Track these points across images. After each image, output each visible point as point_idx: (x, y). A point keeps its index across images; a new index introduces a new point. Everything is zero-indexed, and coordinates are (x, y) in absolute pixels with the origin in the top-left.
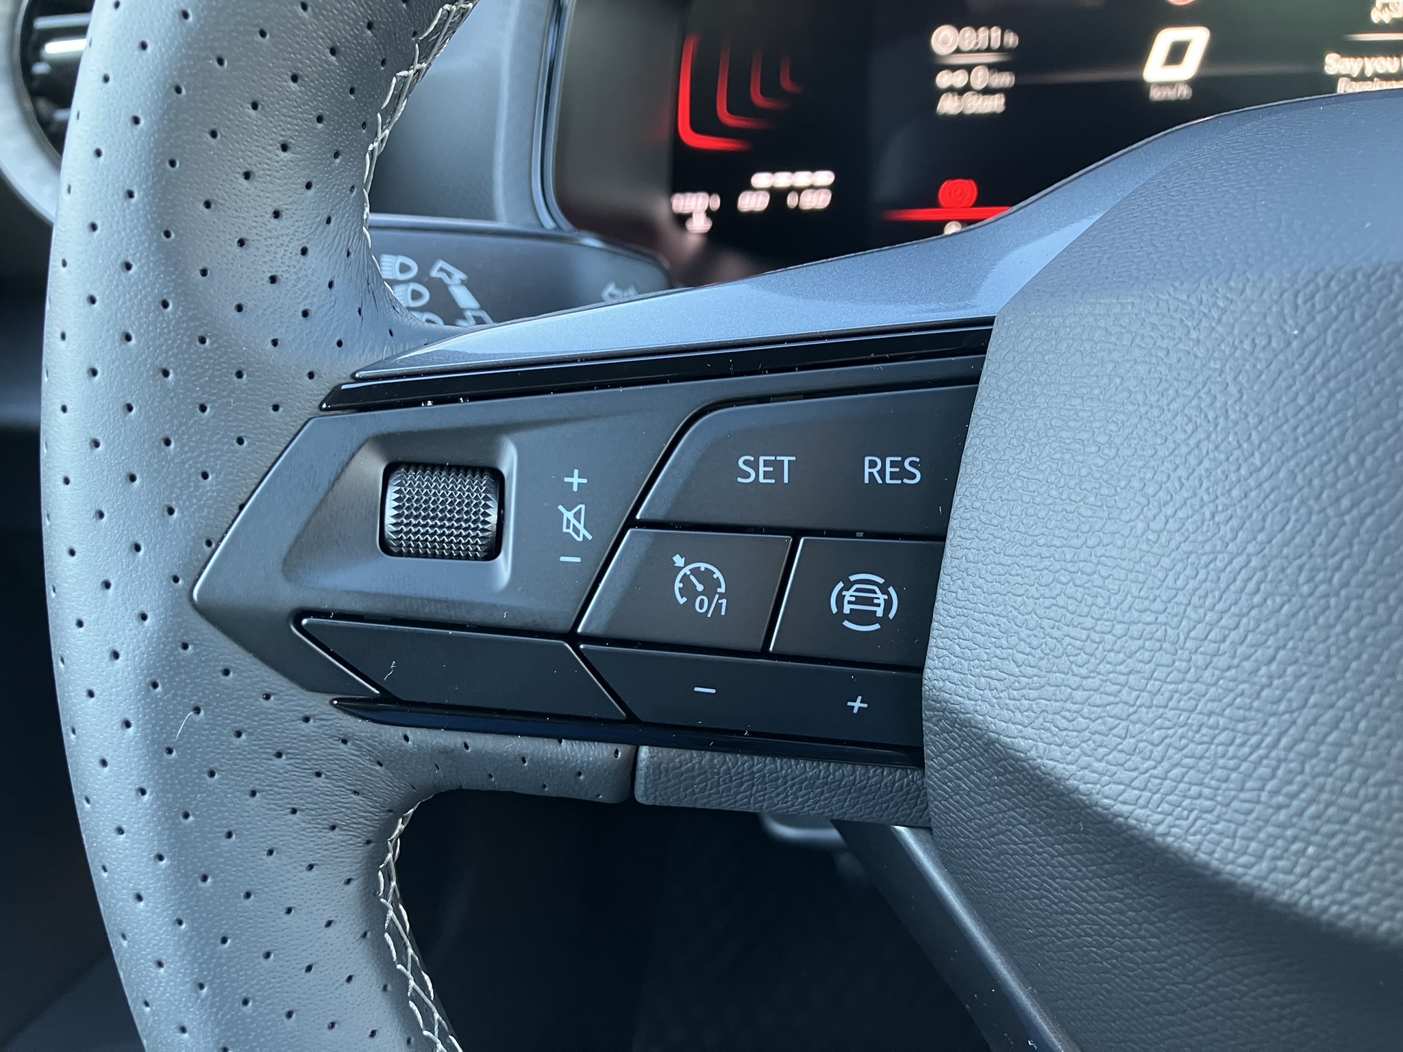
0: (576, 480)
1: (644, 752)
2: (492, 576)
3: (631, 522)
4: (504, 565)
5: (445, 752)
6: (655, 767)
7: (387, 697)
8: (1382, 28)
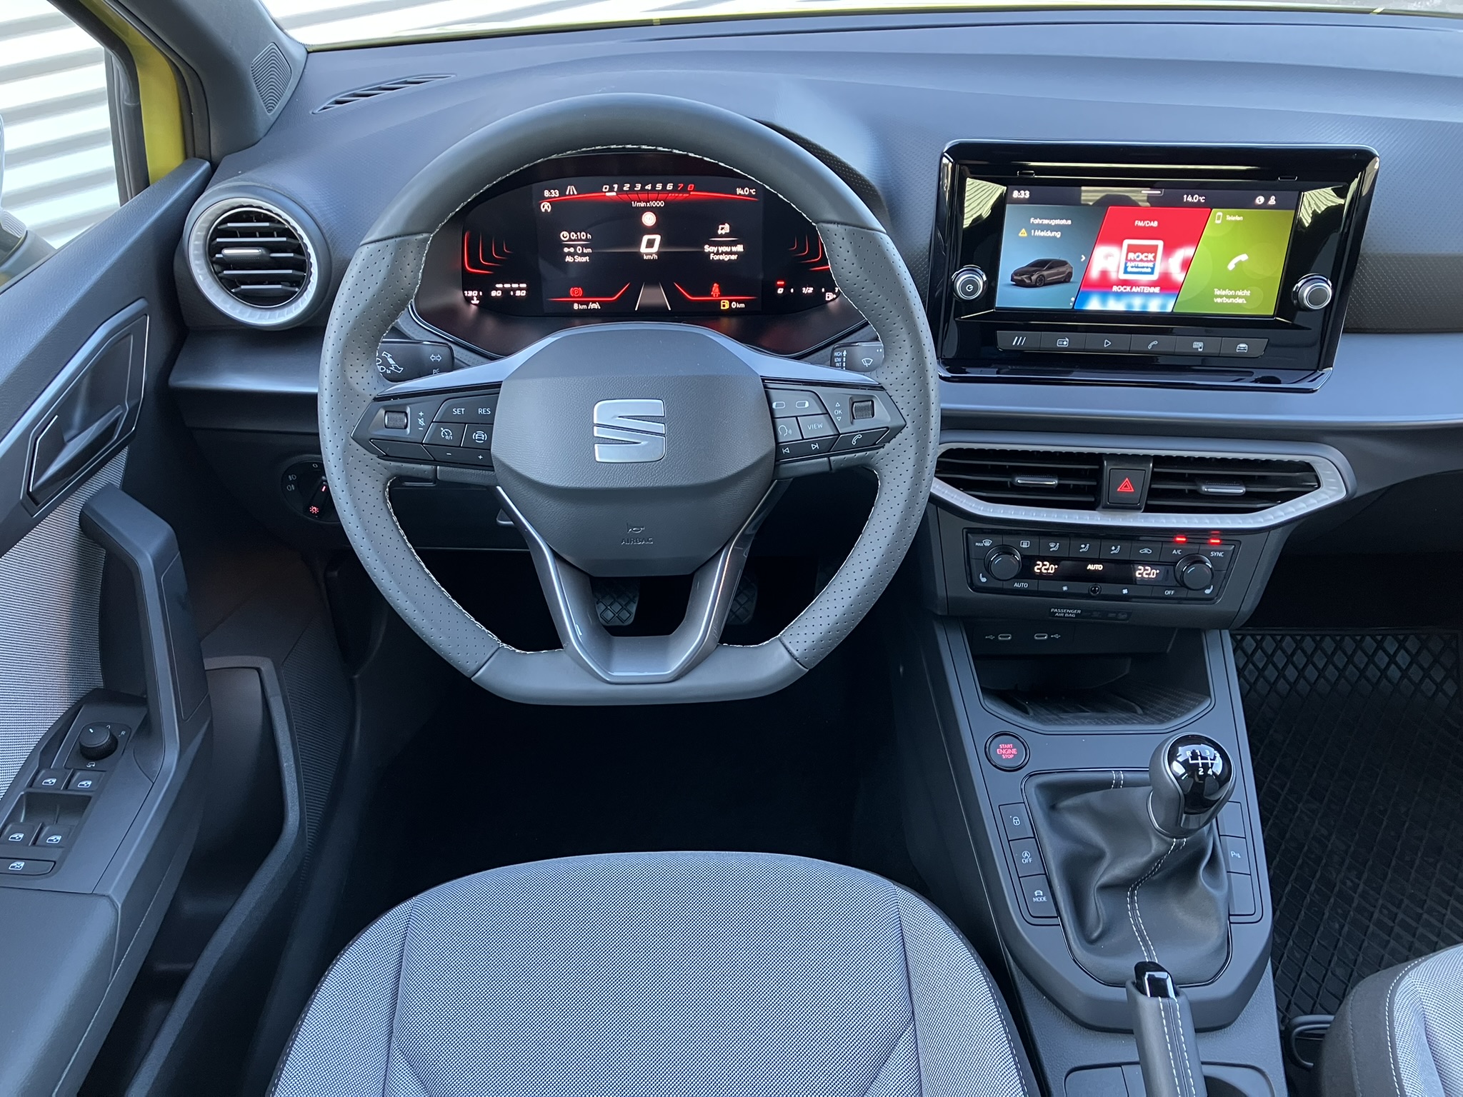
0: (421, 414)
1: (438, 467)
2: (406, 432)
3: (432, 422)
4: (408, 430)
5: (398, 466)
6: (441, 471)
7: (387, 455)
8: (722, 236)
